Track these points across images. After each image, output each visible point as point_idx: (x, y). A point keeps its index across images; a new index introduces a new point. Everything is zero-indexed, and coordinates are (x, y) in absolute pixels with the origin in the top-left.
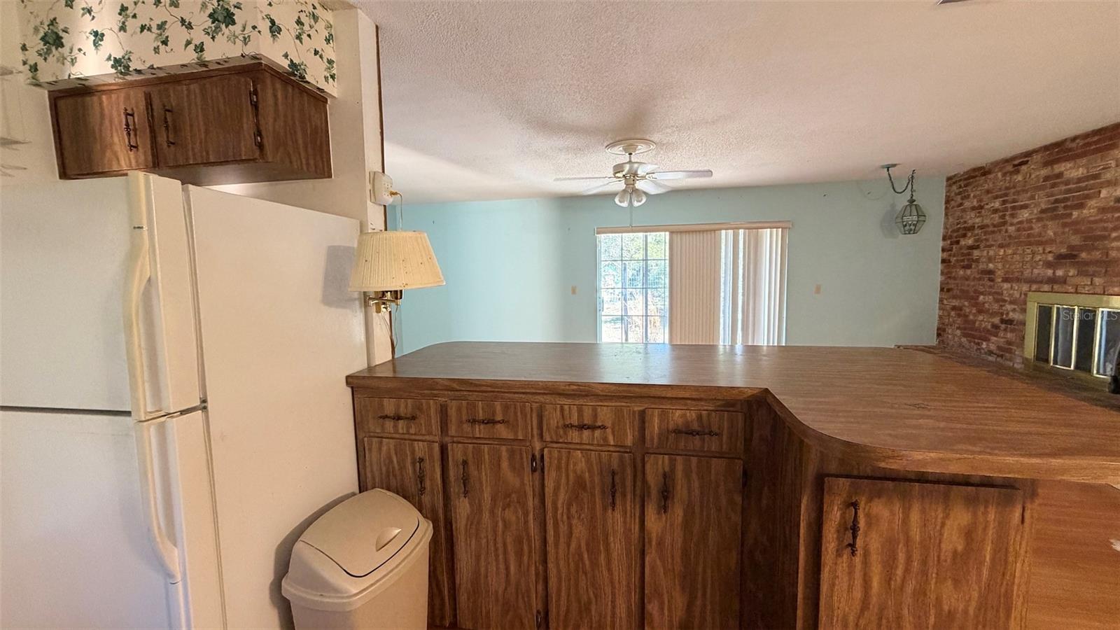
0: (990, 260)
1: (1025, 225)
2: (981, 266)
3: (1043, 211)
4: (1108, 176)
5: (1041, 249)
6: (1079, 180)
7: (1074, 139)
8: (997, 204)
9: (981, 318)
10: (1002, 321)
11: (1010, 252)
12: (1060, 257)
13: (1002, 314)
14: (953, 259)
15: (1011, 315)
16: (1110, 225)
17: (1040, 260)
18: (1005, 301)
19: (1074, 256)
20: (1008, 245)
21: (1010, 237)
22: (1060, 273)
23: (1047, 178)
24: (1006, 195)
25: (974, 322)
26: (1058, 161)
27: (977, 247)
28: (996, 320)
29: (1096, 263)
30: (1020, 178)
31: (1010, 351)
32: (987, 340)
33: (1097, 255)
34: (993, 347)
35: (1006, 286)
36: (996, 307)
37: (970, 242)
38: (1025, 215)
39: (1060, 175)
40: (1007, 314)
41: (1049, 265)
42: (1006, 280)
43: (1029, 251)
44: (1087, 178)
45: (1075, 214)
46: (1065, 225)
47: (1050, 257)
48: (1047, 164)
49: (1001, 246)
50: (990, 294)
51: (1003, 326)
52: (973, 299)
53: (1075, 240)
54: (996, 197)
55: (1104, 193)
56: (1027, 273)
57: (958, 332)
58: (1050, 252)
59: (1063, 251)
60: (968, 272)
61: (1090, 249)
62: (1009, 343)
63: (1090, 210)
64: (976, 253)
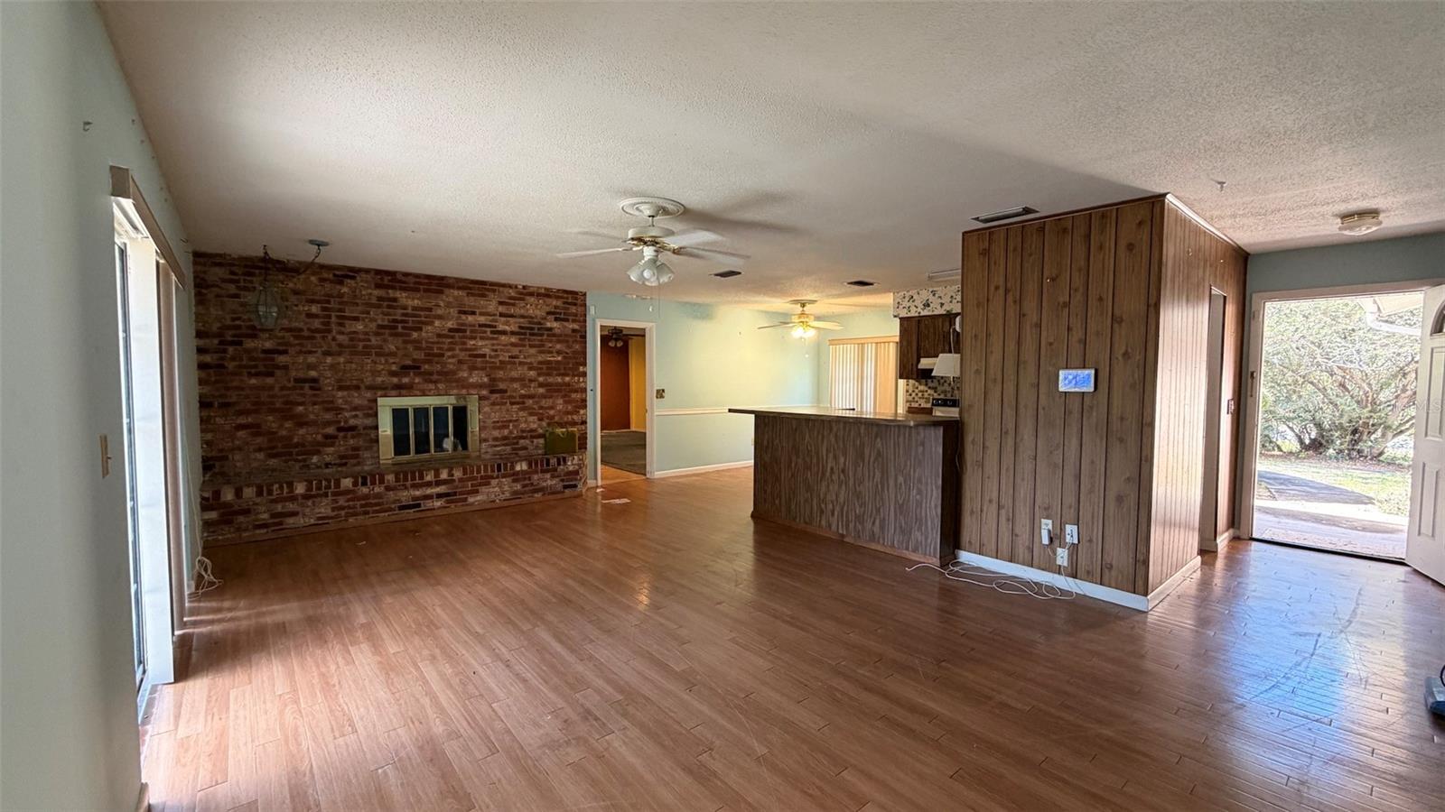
0: (311, 367)
1: (361, 337)
2: (293, 374)
3: (380, 327)
4: (439, 312)
5: (383, 360)
6: (414, 308)
7: (406, 275)
8: (315, 309)
9: (302, 431)
10: (340, 429)
11: (342, 360)
12: (405, 369)
13: (340, 422)
14: (231, 365)
15: (352, 422)
16: (446, 347)
17: (383, 370)
18: (343, 409)
19: (419, 368)
20: (340, 354)
21: (340, 345)
22: (406, 380)
23: (380, 299)
24: (328, 302)
25: (290, 438)
26: (393, 288)
27: (285, 352)
28: (331, 430)
29: (439, 373)
30: (345, 290)
31: (357, 457)
32: (318, 452)
33: (439, 367)
34: (328, 459)
35: (340, 394)
36: (328, 416)
37: (268, 345)
38: (360, 327)
39: (395, 300)
40: (346, 422)
41: (393, 374)
42: (340, 388)
43: (369, 361)
44: (422, 309)
45: (415, 335)
46: (405, 342)
47: (394, 368)
48: (378, 286)
49: (327, 353)
50: (315, 404)
51: (342, 434)
52: (286, 413)
53: (420, 355)
54: (313, 301)
55: (437, 323)
56: (368, 381)
57: (261, 456)
58: (394, 363)
59: (408, 362)
60: (270, 380)
61: (429, 362)
62: (356, 449)
63: (428, 333)
64: (282, 359)
